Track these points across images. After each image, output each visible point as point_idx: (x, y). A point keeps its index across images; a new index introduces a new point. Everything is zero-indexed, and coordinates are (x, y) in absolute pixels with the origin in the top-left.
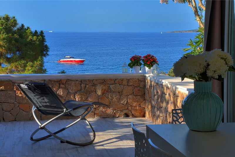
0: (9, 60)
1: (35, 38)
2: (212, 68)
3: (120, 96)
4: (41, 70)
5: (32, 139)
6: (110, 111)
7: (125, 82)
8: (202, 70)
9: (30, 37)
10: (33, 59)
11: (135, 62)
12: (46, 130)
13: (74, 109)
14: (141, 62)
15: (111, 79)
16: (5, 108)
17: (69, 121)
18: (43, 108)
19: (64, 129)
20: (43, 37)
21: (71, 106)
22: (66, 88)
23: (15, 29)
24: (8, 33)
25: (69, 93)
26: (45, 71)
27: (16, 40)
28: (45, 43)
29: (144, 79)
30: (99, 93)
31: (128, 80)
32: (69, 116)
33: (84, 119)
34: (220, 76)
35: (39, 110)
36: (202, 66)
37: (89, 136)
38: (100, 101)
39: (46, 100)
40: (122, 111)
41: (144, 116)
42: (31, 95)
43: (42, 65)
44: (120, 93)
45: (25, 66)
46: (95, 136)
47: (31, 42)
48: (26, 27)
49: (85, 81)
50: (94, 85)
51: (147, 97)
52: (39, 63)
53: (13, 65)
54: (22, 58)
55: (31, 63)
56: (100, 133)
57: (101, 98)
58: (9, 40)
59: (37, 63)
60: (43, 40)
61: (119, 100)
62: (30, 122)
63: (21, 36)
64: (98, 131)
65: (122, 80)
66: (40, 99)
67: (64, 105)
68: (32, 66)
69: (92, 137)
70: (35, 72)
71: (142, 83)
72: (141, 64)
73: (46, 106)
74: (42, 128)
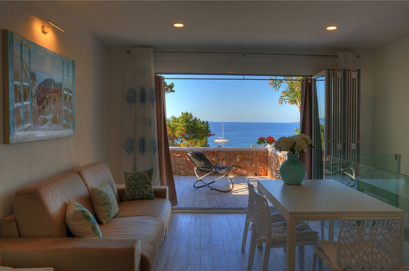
0: (187, 139)
1: (203, 125)
2: (297, 145)
3: (252, 162)
4: (206, 145)
5: (194, 186)
6: (245, 172)
7: (255, 154)
8: (291, 147)
9: (200, 125)
10: (202, 138)
11: (261, 141)
12: (202, 181)
13: (220, 169)
14: (265, 141)
15: (245, 152)
16: (180, 168)
17: (216, 176)
18: (201, 168)
19: (214, 182)
20: (208, 125)
21: (218, 167)
22: (217, 157)
23: (191, 120)
24: (187, 123)
25: (219, 160)
26: (208, 146)
27: (192, 127)
28: (209, 129)
29: (267, 152)
30: (238, 160)
31: (257, 153)
32: (216, 174)
33: (227, 176)
34: (302, 151)
35: (199, 169)
36: (291, 144)
37: (229, 186)
38: (239, 165)
39: (203, 163)
40: (252, 172)
41: (267, 175)
42: (194, 160)
43: (206, 142)
44: (252, 160)
45: (196, 143)
46: (233, 187)
47: (200, 128)
48: (198, 119)
49: (229, 152)
50: (235, 155)
51: (269, 163)
52: (204, 140)
53: (189, 142)
54: (194, 137)
55: (200, 141)
56: (237, 185)
57: (239, 163)
58: (187, 127)
59: (204, 141)
60: (208, 127)
61: (251, 165)
62: (195, 176)
63: (194, 124)
64: (236, 183)
65: (253, 152)
66: (199, 163)
67: (214, 167)
68: (201, 143)
69: (231, 188)
70: (202, 146)
71: (266, 155)
72: (265, 142)
73: (203, 167)
74: (200, 180)
